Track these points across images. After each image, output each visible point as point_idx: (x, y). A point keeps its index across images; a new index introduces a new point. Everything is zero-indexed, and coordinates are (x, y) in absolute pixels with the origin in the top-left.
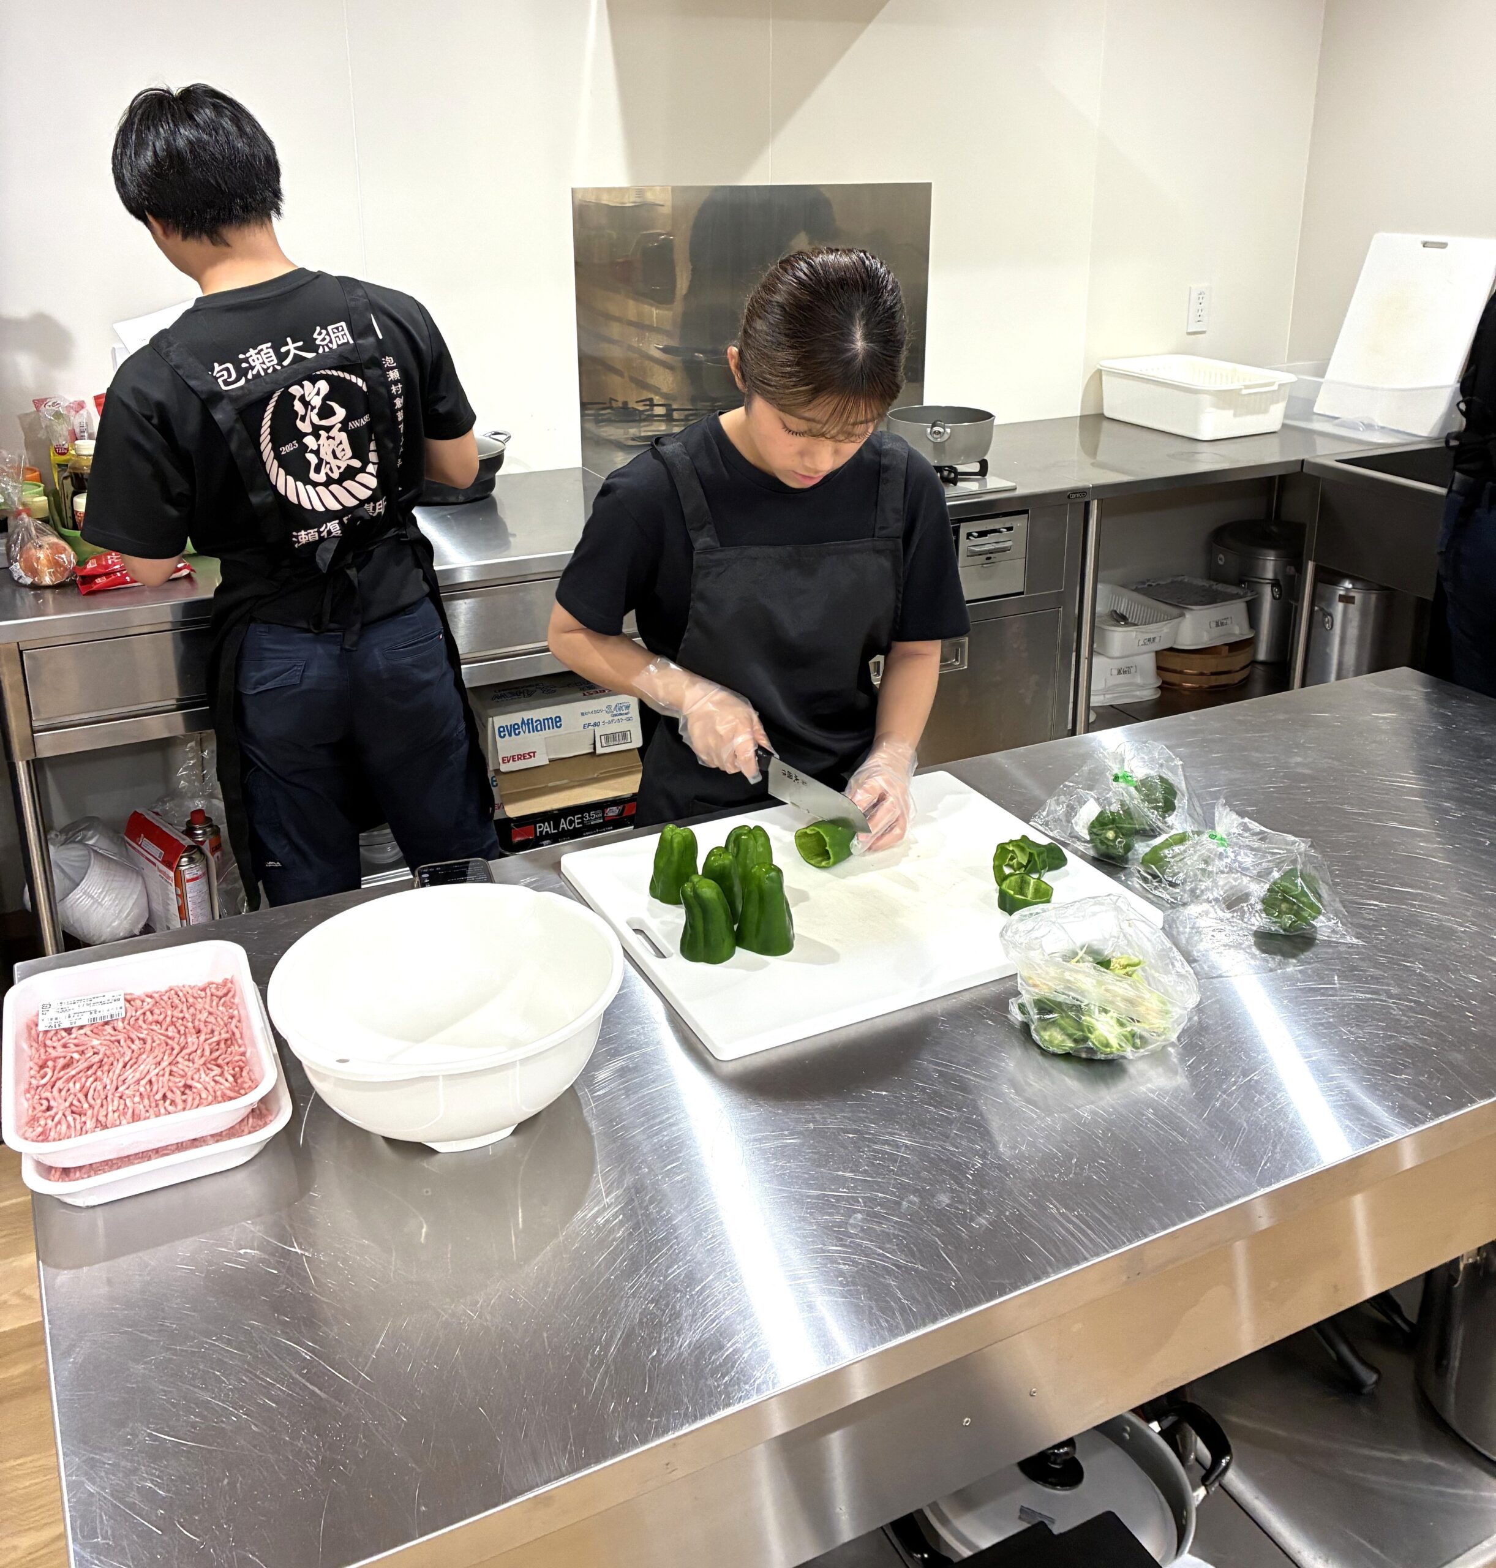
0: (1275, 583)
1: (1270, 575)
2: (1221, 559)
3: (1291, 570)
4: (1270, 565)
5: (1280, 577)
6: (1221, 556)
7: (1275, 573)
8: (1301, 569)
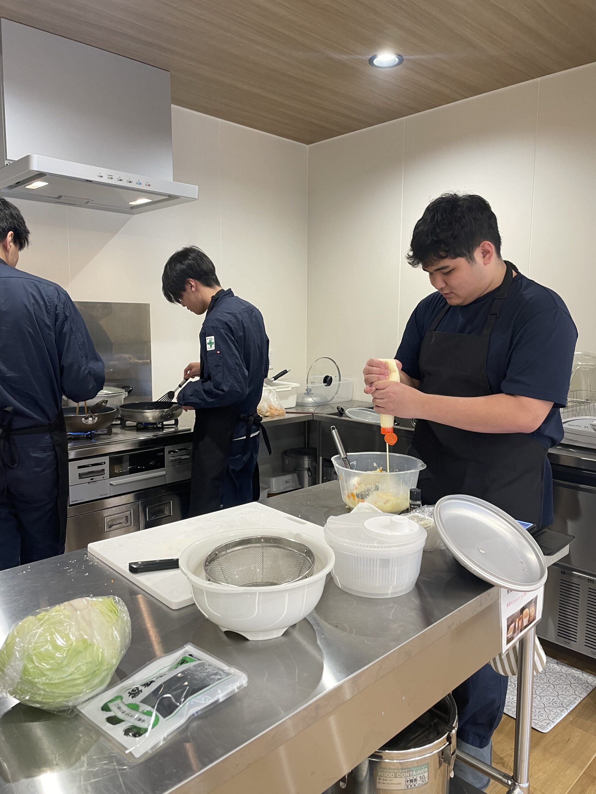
0: (309, 470)
1: (307, 466)
2: (287, 462)
3: (314, 464)
4: (306, 462)
5: (310, 467)
6: (287, 460)
7: (308, 465)
8: (317, 461)
